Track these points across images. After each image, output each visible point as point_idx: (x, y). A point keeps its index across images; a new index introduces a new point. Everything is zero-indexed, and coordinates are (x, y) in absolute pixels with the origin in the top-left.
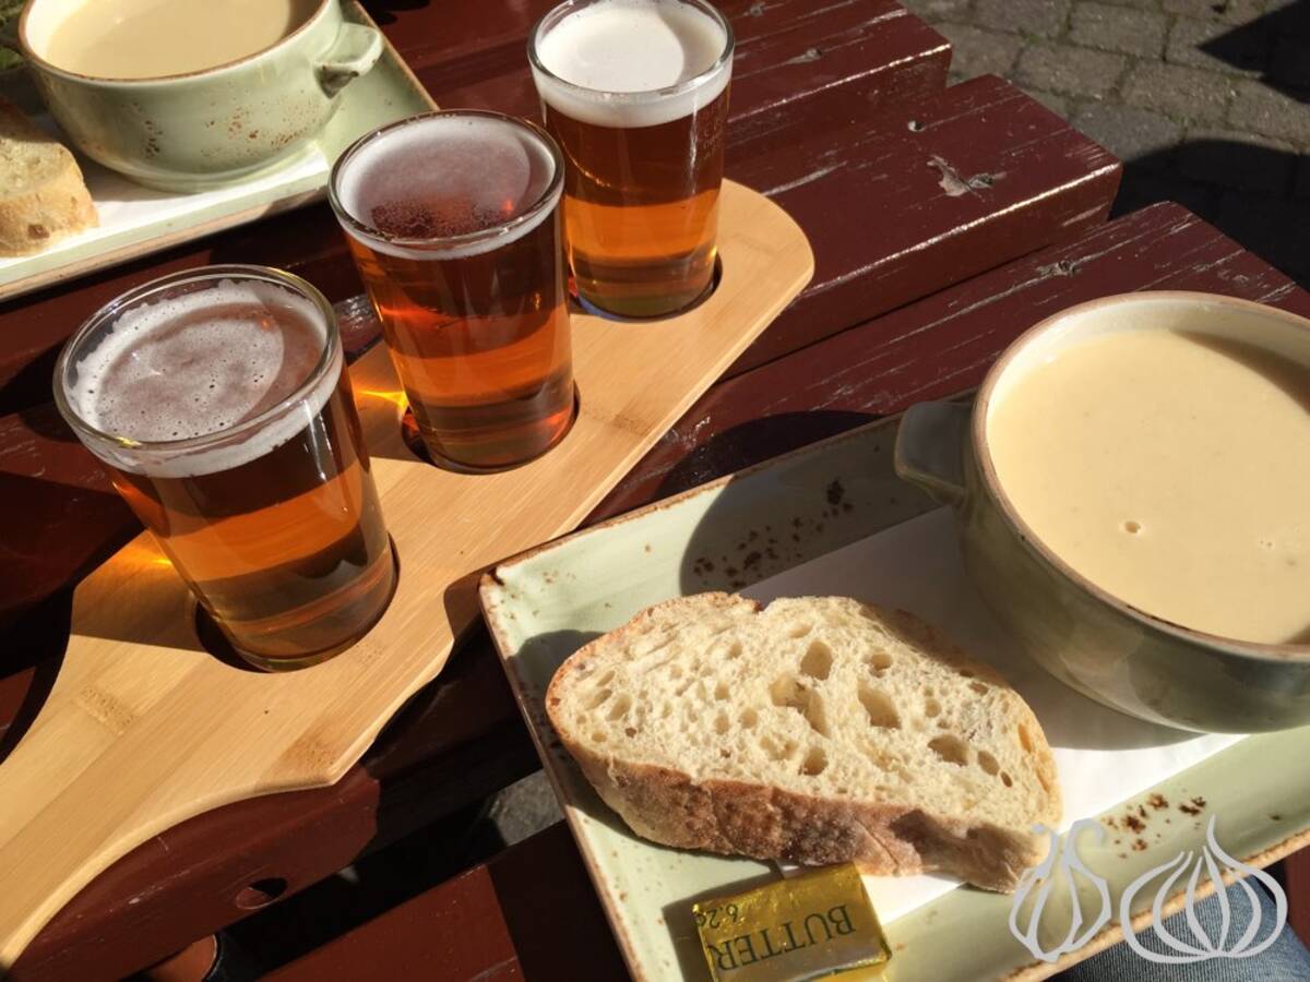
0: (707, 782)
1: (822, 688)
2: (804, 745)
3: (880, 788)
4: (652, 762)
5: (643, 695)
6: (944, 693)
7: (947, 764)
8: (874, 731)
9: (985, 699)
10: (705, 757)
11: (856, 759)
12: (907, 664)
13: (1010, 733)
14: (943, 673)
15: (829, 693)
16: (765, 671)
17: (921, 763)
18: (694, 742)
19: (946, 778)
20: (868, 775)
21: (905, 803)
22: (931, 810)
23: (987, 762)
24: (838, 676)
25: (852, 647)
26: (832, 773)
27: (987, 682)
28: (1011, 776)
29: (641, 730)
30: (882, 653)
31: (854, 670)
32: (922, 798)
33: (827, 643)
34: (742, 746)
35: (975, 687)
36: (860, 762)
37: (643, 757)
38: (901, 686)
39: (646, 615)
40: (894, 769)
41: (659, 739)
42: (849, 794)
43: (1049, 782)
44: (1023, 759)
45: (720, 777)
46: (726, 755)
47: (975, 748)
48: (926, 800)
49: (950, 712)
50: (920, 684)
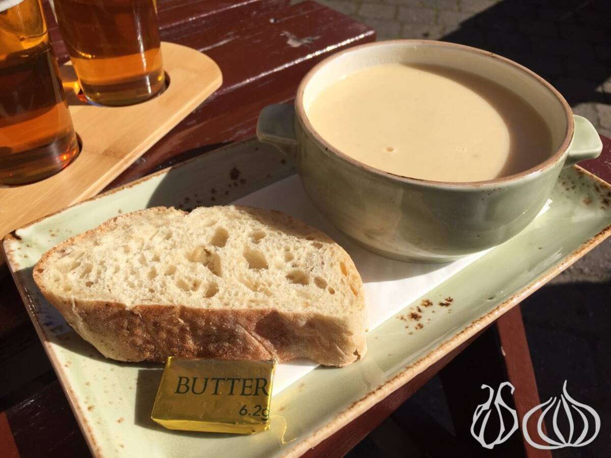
0: (136, 307)
1: (220, 252)
2: (205, 282)
3: (252, 301)
4: (100, 299)
5: (102, 263)
6: (296, 249)
7: (295, 285)
8: (251, 272)
9: (321, 250)
10: (137, 294)
11: (237, 286)
12: (275, 236)
13: (335, 267)
14: (296, 239)
15: (225, 254)
16: (186, 245)
17: (278, 286)
18: (132, 286)
19: (293, 293)
20: (244, 294)
21: (266, 308)
22: (282, 310)
23: (320, 283)
24: (231, 245)
25: (241, 230)
26: (221, 296)
27: (322, 241)
28: (334, 289)
29: (97, 282)
30: (260, 231)
31: (242, 241)
32: (278, 304)
33: (227, 228)
34: (164, 285)
35: (315, 245)
36: (240, 287)
37: (95, 297)
38: (270, 248)
39: (113, 220)
40: (261, 290)
41: (108, 286)
42: (231, 306)
43: (357, 290)
44: (342, 280)
45: (146, 303)
46: (152, 291)
47: (313, 276)
48: (280, 305)
49: (299, 259)
50: (282, 245)
